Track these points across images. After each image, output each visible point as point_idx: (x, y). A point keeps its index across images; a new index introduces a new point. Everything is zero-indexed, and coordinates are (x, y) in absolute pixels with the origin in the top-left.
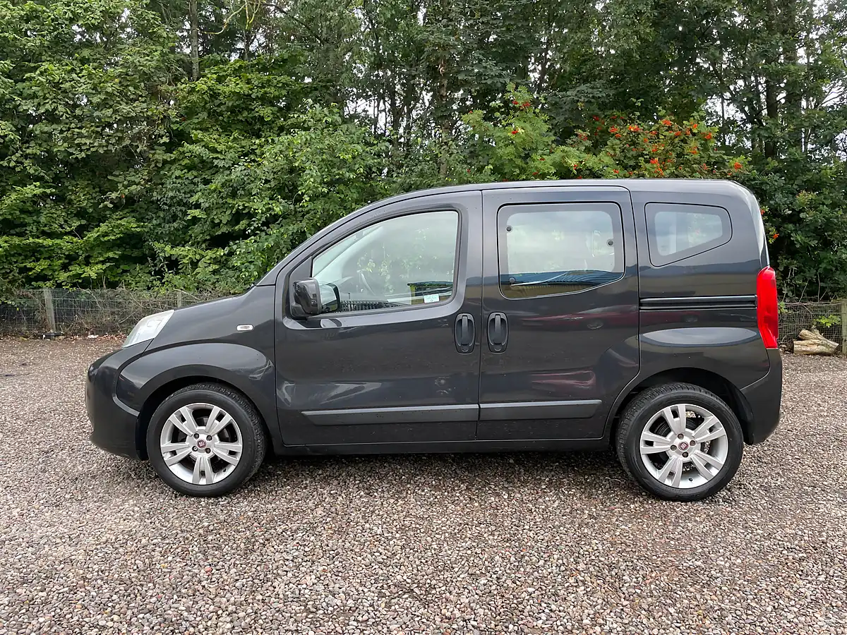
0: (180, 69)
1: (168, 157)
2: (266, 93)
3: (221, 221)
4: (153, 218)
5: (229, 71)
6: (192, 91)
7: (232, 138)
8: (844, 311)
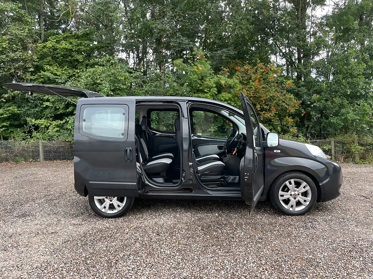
0: (37, 36)
1: (32, 77)
2: (79, 48)
3: (60, 107)
4: (25, 106)
5: (61, 38)
6: (44, 47)
7: (64, 69)
8: (333, 143)
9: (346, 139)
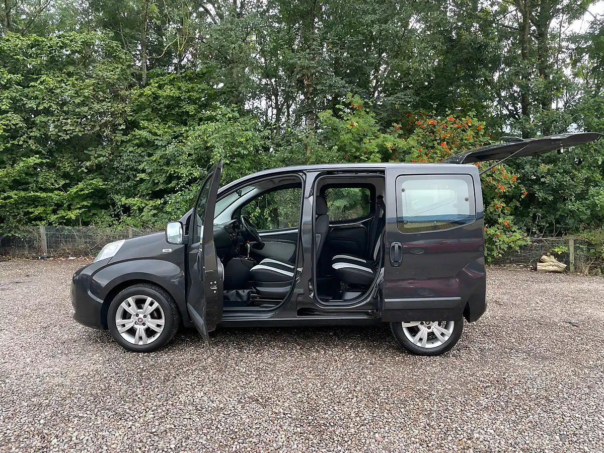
0: (133, 79)
1: (124, 138)
2: (190, 95)
3: (159, 181)
4: (114, 179)
5: (166, 81)
6: (141, 95)
7: (167, 126)
8: (571, 243)
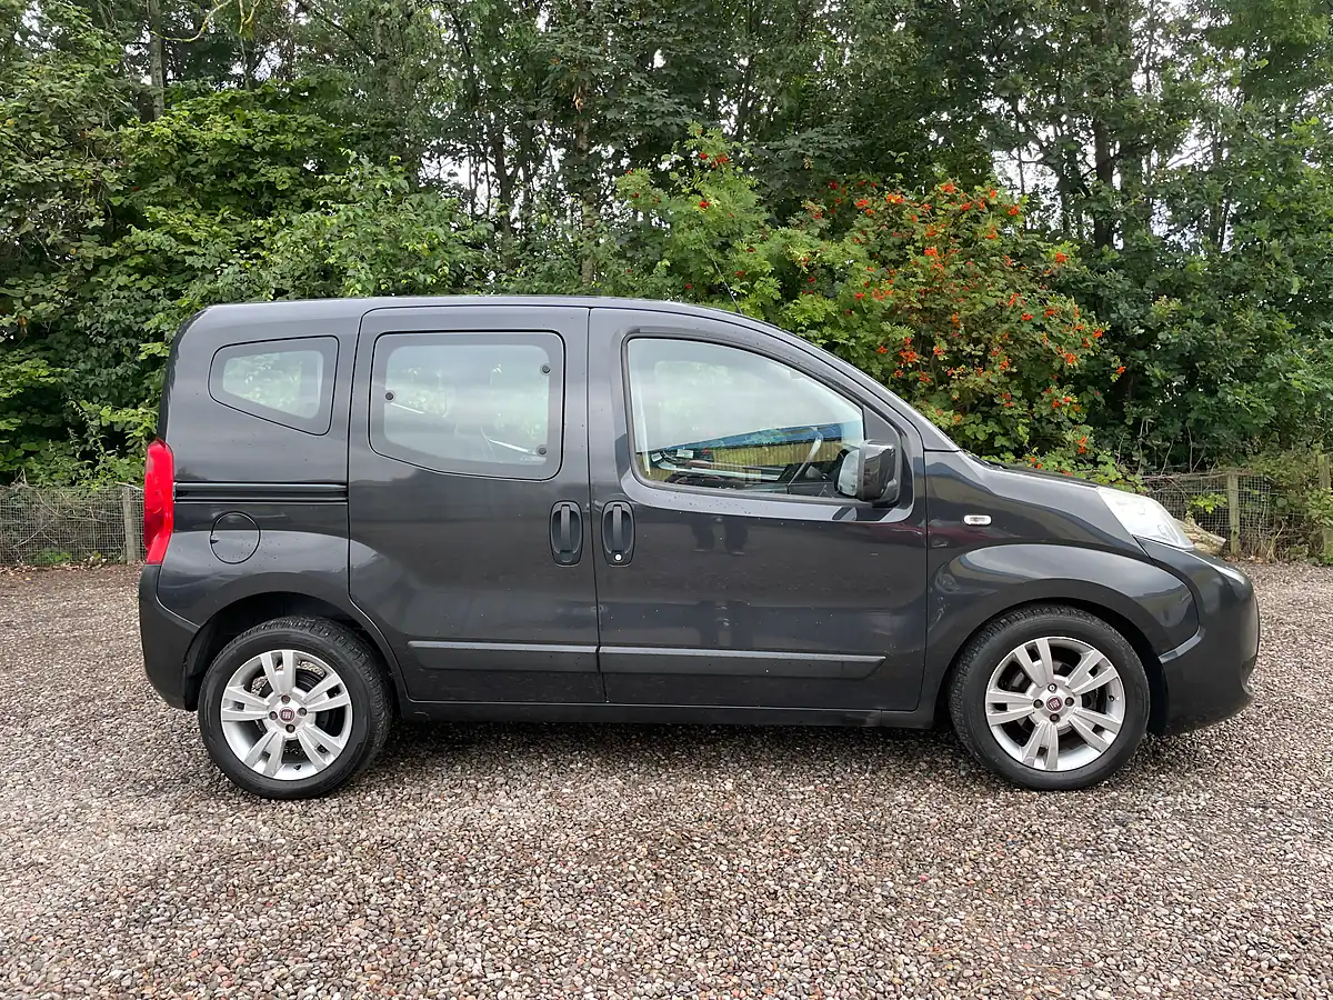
0: (127, 104)
1: (103, 252)
2: (278, 143)
4: (78, 359)
5: (214, 107)
6: (145, 139)
8: (1232, 485)
9: (1286, 469)
